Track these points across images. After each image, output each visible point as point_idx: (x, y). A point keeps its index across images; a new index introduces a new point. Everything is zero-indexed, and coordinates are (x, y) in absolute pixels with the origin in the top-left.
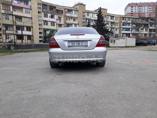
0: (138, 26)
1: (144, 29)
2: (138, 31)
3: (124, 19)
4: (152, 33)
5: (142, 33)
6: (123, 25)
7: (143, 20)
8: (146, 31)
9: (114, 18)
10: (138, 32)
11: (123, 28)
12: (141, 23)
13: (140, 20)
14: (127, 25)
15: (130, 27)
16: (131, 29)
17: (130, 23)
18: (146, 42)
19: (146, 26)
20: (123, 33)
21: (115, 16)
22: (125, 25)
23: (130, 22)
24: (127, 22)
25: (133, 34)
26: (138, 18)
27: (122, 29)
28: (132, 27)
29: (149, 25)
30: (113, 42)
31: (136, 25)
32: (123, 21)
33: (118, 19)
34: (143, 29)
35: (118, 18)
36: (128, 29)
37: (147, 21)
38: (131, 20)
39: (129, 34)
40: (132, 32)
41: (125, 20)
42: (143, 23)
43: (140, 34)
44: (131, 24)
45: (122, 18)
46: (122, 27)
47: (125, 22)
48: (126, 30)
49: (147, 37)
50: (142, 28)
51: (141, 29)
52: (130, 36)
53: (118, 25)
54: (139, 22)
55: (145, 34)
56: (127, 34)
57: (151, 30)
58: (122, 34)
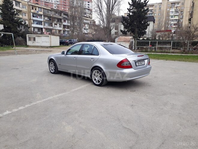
0: (51, 20)
1: (58, 25)
2: (52, 26)
3: (34, 9)
4: (66, 29)
5: (56, 28)
6: (33, 16)
7: (56, 13)
8: (60, 27)
9: (20, 4)
10: (52, 28)
11: (34, 21)
12: (54, 16)
13: (53, 13)
14: (39, 17)
15: (42, 20)
16: (44, 22)
17: (41, 15)
18: (68, 42)
19: (59, 20)
20: (34, 26)
21: (21, 2)
22: (36, 17)
23: (42, 13)
24: (38, 13)
25: (46, 29)
26: (50, 10)
27: (32, 21)
28: (45, 20)
29: (63, 21)
30: (33, 40)
31: (48, 18)
32: (32, 11)
33: (26, 7)
34: (56, 25)
35: (24, 5)
36: (40, 23)
37: (61, 15)
38: (42, 11)
39: (42, 29)
40: (45, 27)
41: (36, 9)
42: (56, 17)
43: (53, 29)
44: (43, 16)
45: (31, 6)
46: (32, 19)
47: (36, 13)
48: (37, 24)
49: (61, 34)
50: (55, 22)
51: (55, 24)
52: (43, 31)
53: (27, 15)
54: (52, 15)
55: (60, 31)
56: (39, 29)
57: (64, 26)
58: (33, 28)
